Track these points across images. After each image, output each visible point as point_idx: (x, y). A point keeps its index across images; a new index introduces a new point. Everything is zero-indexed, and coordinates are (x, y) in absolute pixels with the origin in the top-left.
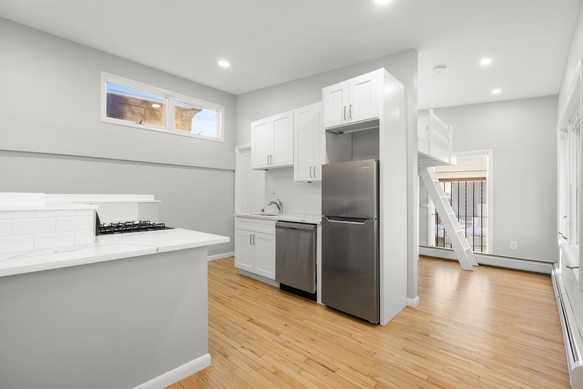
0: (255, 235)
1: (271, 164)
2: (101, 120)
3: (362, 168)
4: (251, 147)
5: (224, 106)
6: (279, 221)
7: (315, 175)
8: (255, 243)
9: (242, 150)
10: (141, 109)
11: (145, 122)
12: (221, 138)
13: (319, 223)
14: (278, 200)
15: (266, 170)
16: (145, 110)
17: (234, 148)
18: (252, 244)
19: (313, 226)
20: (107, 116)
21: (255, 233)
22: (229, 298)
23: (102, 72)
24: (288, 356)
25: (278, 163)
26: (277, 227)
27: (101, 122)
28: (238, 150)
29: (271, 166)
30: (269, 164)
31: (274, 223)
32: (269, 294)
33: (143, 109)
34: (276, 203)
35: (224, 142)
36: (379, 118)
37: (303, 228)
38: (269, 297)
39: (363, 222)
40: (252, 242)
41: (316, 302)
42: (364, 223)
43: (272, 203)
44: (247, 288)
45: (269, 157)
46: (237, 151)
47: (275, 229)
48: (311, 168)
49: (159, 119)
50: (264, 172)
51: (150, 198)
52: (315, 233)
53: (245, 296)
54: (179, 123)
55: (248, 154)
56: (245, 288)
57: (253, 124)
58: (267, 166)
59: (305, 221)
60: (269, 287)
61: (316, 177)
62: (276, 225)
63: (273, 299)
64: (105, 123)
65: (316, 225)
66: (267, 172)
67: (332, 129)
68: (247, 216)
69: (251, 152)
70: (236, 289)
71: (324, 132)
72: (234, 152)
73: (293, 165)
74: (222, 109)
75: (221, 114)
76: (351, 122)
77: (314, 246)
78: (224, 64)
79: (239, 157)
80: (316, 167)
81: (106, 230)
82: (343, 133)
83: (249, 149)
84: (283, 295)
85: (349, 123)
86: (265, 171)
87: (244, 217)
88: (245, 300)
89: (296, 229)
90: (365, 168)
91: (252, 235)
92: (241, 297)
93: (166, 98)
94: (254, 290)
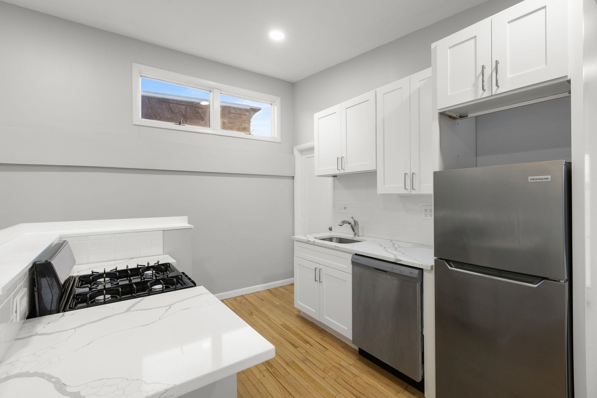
0: (321, 269)
1: (342, 169)
2: (134, 123)
3: (530, 178)
4: (314, 147)
5: (280, 97)
6: (356, 254)
7: (414, 185)
8: (321, 281)
9: (302, 152)
11: (186, 122)
12: (276, 137)
13: (429, 268)
14: (352, 218)
15: (334, 176)
16: (186, 108)
17: (293, 149)
18: (317, 281)
19: (417, 271)
20: (142, 118)
21: (321, 267)
22: (285, 366)
23: (133, 64)
25: (351, 167)
26: (354, 263)
27: (134, 125)
28: (298, 150)
29: (342, 172)
30: (339, 169)
31: (349, 257)
32: (343, 363)
33: (184, 107)
34: (349, 223)
35: (280, 142)
36: (568, 78)
37: (399, 273)
38: (343, 370)
39: (536, 284)
40: (318, 279)
41: (422, 394)
42: (536, 286)
43: (344, 222)
44: (311, 345)
45: (340, 160)
46: (296, 152)
47: (350, 266)
48: (406, 174)
49: (202, 119)
50: (331, 179)
51: (181, 222)
52: (420, 283)
53: (307, 363)
55: (310, 156)
56: (307, 346)
57: (317, 115)
58: (336, 172)
59: (401, 261)
60: (342, 347)
61: (414, 189)
62: (352, 261)
63: (350, 375)
64: (138, 125)
65: (421, 270)
66: (335, 178)
67: (448, 111)
68: (309, 241)
69: (314, 153)
70: (296, 347)
71: (437, 116)
72: (293, 153)
73: (376, 170)
74: (278, 100)
75: (276, 107)
76: (498, 92)
77: (419, 304)
78: (277, 35)
79: (299, 158)
80: (414, 173)
82: (467, 116)
83: (312, 149)
84: (366, 368)
85: (492, 96)
86: (333, 178)
87: (306, 243)
88: (308, 372)
89: (386, 271)
90: (536, 179)
91: (317, 268)
92: (302, 366)
93: (210, 91)
94: (321, 351)
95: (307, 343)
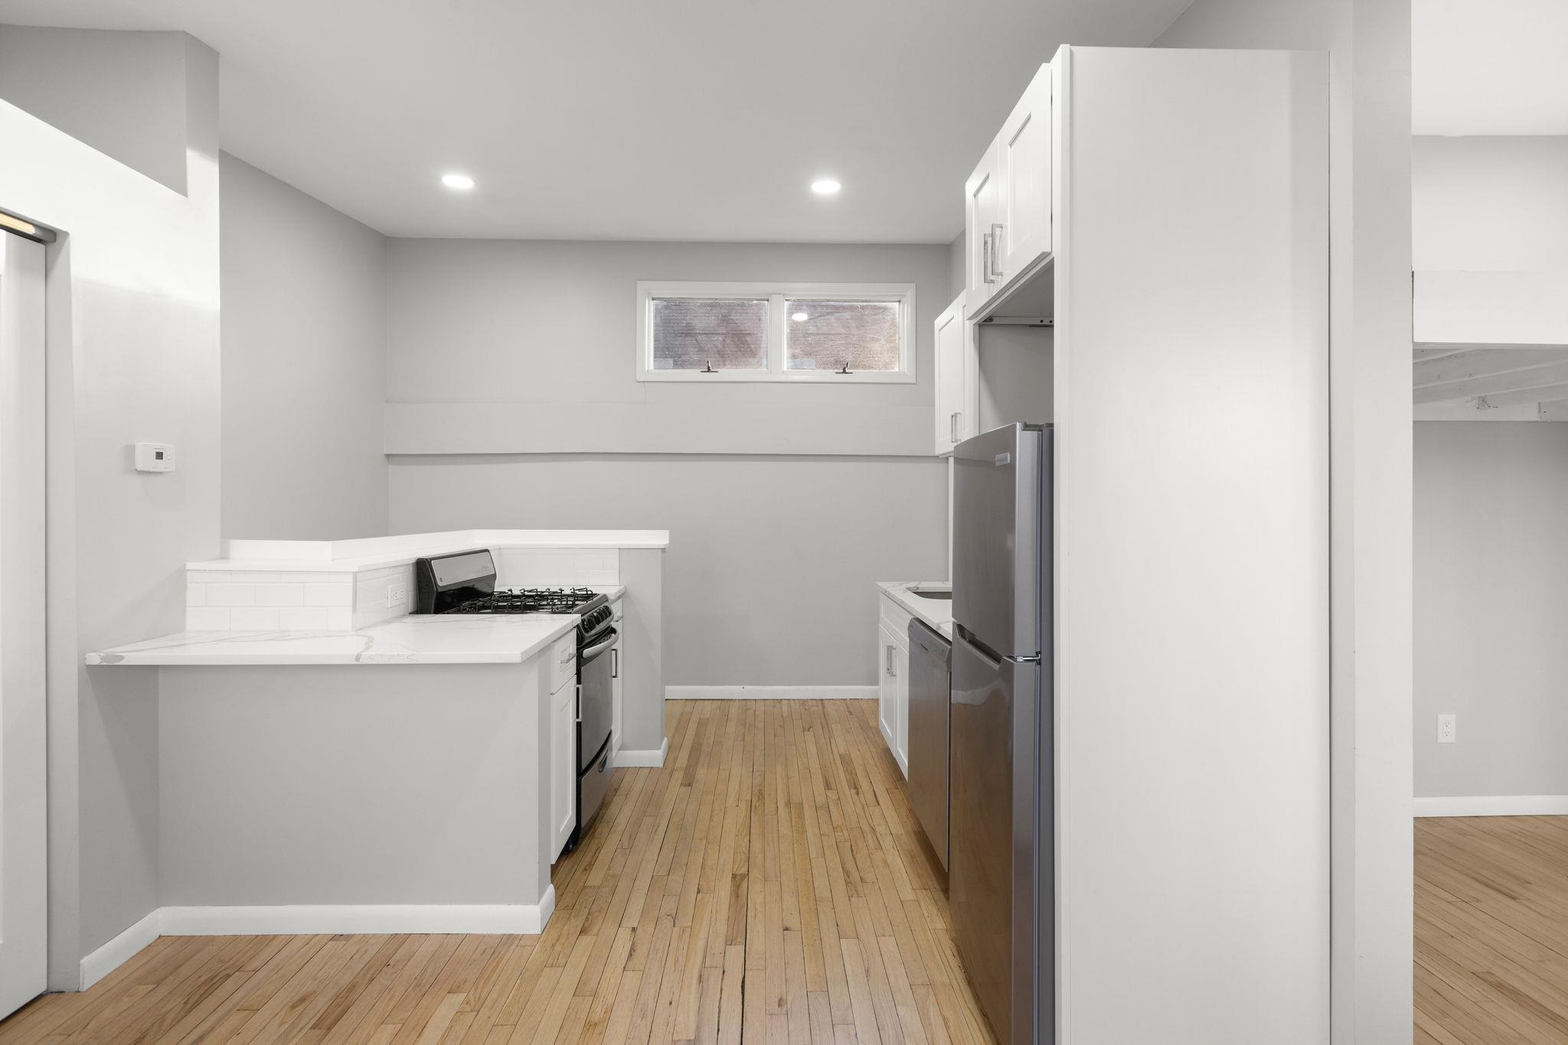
0: (895, 648)
2: (638, 379)
3: (996, 458)
5: (914, 285)
6: (915, 618)
8: (894, 673)
10: (715, 338)
11: (725, 365)
12: (906, 371)
19: (948, 648)
21: (896, 644)
23: (639, 282)
24: (671, 1003)
27: (638, 382)
31: (908, 623)
35: (915, 382)
38: (869, 835)
44: (858, 793)
47: (908, 639)
49: (753, 354)
51: (658, 538)
53: (822, 812)
54: (798, 351)
56: (850, 792)
57: (938, 324)
63: (872, 846)
64: (644, 382)
71: (972, 332)
74: (910, 292)
75: (907, 307)
76: (1002, 286)
78: (826, 187)
81: (499, 604)
85: (1001, 293)
87: (885, 594)
88: (808, 822)
89: (927, 650)
90: (1000, 460)
91: (891, 647)
92: (809, 813)
93: (768, 301)
94: (864, 803)
95: (856, 788)
